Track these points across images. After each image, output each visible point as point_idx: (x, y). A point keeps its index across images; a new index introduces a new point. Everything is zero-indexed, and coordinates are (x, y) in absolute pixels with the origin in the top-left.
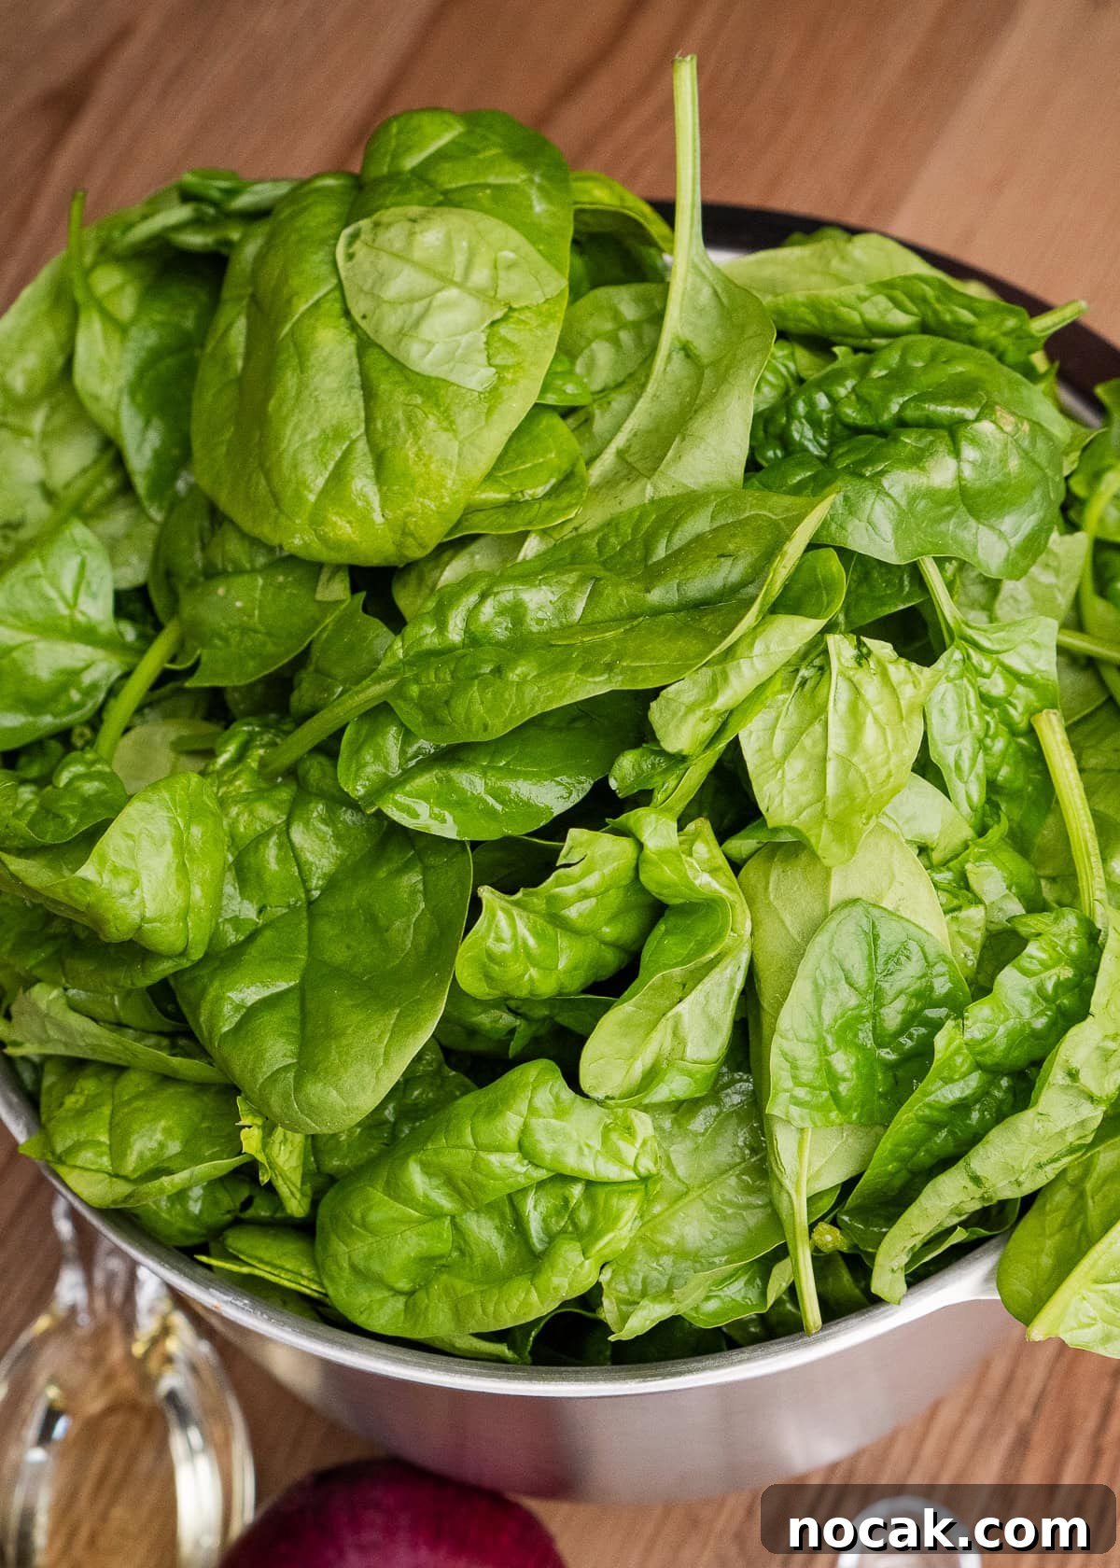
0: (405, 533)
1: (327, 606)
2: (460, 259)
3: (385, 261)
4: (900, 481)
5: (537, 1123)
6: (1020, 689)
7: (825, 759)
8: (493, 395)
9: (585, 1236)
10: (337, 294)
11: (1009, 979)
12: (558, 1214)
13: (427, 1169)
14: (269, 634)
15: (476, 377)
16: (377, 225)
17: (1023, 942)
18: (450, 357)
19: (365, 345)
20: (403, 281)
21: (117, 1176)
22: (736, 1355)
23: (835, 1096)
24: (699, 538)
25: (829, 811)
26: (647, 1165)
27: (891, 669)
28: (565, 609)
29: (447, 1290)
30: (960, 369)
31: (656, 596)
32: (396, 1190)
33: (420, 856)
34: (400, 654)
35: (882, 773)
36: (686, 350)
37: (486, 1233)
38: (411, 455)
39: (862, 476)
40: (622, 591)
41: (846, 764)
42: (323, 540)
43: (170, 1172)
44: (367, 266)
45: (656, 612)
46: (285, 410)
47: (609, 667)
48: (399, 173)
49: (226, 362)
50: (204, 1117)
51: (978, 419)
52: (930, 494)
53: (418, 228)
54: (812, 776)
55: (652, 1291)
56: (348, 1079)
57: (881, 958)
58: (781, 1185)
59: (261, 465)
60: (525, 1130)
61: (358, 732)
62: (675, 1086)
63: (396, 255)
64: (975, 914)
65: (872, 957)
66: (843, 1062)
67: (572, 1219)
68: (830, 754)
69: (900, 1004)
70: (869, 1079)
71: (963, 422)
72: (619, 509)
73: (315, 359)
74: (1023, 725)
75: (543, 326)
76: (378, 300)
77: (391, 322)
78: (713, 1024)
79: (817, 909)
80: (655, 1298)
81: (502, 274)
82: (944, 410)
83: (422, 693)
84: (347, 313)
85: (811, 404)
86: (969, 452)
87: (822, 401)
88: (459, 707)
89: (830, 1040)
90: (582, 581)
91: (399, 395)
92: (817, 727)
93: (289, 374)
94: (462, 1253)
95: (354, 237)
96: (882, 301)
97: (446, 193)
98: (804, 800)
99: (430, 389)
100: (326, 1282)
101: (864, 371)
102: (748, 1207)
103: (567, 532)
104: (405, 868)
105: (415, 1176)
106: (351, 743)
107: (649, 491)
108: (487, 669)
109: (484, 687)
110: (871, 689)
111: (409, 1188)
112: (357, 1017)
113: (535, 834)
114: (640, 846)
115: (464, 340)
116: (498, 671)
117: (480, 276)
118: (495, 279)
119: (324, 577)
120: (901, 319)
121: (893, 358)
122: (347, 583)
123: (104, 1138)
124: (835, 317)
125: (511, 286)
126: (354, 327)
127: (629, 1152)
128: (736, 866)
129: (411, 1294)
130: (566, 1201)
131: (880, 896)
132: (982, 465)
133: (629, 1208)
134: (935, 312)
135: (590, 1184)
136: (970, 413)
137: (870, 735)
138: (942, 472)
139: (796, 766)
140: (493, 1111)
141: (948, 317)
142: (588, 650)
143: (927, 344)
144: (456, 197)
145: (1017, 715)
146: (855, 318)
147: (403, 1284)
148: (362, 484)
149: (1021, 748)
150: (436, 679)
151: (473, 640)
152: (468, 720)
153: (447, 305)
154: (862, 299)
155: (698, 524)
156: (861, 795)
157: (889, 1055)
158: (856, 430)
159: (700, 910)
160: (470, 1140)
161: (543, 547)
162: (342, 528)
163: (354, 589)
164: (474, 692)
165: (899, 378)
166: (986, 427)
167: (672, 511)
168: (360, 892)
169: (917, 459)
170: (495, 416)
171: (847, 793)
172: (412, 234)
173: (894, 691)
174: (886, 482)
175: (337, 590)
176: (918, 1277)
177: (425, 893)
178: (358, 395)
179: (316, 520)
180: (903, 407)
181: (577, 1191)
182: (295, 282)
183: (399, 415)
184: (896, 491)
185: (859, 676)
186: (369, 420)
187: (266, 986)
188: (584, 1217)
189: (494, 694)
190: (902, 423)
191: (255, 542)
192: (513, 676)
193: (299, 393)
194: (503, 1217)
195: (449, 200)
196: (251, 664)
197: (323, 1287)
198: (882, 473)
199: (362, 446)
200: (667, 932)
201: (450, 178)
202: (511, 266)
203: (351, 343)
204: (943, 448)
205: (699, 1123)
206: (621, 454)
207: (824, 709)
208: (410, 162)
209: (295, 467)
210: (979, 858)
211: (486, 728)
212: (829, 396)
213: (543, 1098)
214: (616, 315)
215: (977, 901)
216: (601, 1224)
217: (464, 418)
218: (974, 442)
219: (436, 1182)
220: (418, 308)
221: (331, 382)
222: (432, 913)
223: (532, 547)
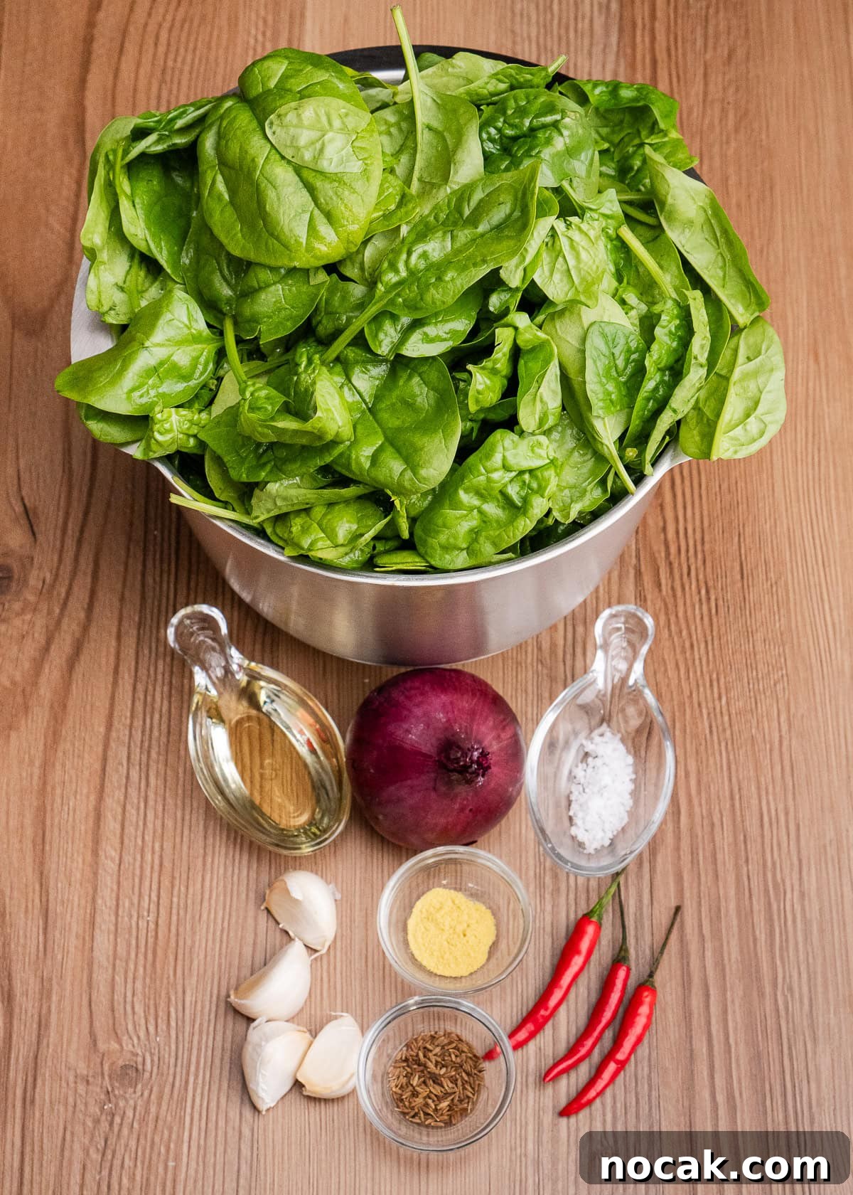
0: (349, 242)
1: (319, 286)
2: (324, 119)
3: (292, 130)
4: (547, 153)
5: (507, 454)
6: (609, 221)
7: (568, 270)
8: (366, 172)
9: (540, 491)
10: (274, 151)
11: (658, 331)
12: (522, 488)
13: (467, 491)
14: (293, 307)
15: (355, 167)
16: (279, 116)
17: (659, 316)
18: (341, 162)
19: (298, 170)
20: (305, 137)
21: (337, 546)
22: (586, 530)
23: (611, 401)
24: (481, 201)
25: (580, 289)
26: (552, 455)
27: (582, 226)
28: (444, 248)
29: (487, 538)
30: (542, 100)
31: (481, 229)
32: (456, 505)
33: (414, 370)
34: (383, 289)
35: (594, 267)
36: (430, 128)
37: (492, 509)
38: (343, 208)
39: (531, 156)
40: (466, 232)
41: (579, 270)
42: (315, 257)
43: (362, 535)
44: (283, 135)
45: (482, 235)
46: (275, 206)
47: (484, 261)
48: (270, 90)
49: (220, 197)
50: (357, 513)
51: (562, 118)
52: (558, 154)
53: (300, 112)
54: (565, 280)
55: (575, 498)
56: (435, 463)
57: (611, 342)
58: (602, 444)
59: (272, 235)
60: (504, 458)
61: (370, 329)
62: (551, 421)
63: (296, 126)
64: (633, 313)
65: (607, 343)
66: (611, 387)
67: (529, 487)
68: (570, 267)
69: (622, 357)
70: (620, 390)
71: (557, 121)
72: (436, 201)
73: (279, 182)
74: (614, 236)
75: (371, 136)
76: (298, 149)
77: (308, 156)
78: (553, 392)
79: (580, 332)
80: (576, 502)
81: (345, 120)
82: (549, 119)
83: (404, 301)
84: (283, 158)
85: (488, 133)
86: (566, 133)
87: (493, 131)
88: (428, 298)
89: (604, 380)
90: (445, 233)
91: (328, 186)
92: (560, 259)
93: (269, 192)
94: (484, 522)
95: (271, 123)
96: (494, 81)
97: (299, 92)
98: (566, 289)
99: (337, 179)
100: (429, 559)
101: (504, 112)
102: (584, 462)
103: (417, 219)
104: (410, 377)
105: (463, 496)
106: (371, 334)
107: (449, 191)
108: (433, 280)
109: (436, 288)
110: (576, 236)
111: (461, 502)
112: (425, 439)
113: (463, 342)
114: (516, 329)
115: (344, 152)
116: (439, 279)
117: (337, 123)
118: (343, 123)
119: (311, 274)
120: (502, 86)
121: (512, 103)
122: (325, 273)
123: (323, 535)
124: (477, 94)
125: (351, 123)
126: (289, 162)
127: (543, 453)
128: (540, 327)
129: (468, 548)
130: (524, 482)
131: (602, 317)
132: (571, 136)
133: (550, 473)
134: (516, 79)
135: (531, 471)
136: (558, 117)
137: (584, 255)
138: (559, 143)
139: (557, 276)
140: (488, 456)
141: (522, 80)
142: (468, 258)
143: (519, 93)
144: (305, 93)
145: (611, 232)
146: (485, 92)
147: (464, 546)
148: (324, 228)
149: (615, 246)
150: (411, 293)
151: (412, 273)
152: (434, 303)
153: (331, 141)
154: (487, 83)
155: (478, 195)
156: (589, 279)
157: (623, 379)
158: (514, 139)
159: (538, 348)
160: (483, 471)
161: (409, 228)
162: (322, 248)
163: (329, 274)
164: (432, 291)
165: (521, 112)
166: (567, 120)
167: (463, 194)
168: (396, 393)
169: (549, 141)
170: (371, 181)
171: (583, 279)
172: (299, 116)
173: (586, 234)
174: (542, 155)
175: (322, 277)
176: (654, 463)
177: (424, 383)
178: (305, 192)
179: (309, 249)
180: (531, 122)
181: (527, 476)
182: (252, 152)
183: (331, 193)
184: (547, 157)
185: (570, 233)
186: (315, 200)
187: (373, 445)
188: (535, 485)
189: (443, 288)
190: (533, 130)
191: (274, 269)
192: (448, 278)
193: (279, 199)
194: (498, 501)
195: (303, 95)
196: (288, 324)
197: (427, 562)
198: (539, 152)
199: (317, 212)
200: (525, 363)
201: (297, 84)
202: (347, 115)
203: (290, 169)
204: (555, 134)
205: (555, 435)
206: (420, 180)
207: (561, 251)
208: (272, 84)
209: (291, 231)
210: (624, 291)
211: (444, 303)
212: (495, 128)
213: (507, 443)
214: (386, 122)
215: (633, 308)
216: (544, 484)
217: (358, 185)
218: (566, 128)
219: (471, 495)
220: (318, 146)
221: (291, 189)
222: (432, 389)
223: (404, 230)
